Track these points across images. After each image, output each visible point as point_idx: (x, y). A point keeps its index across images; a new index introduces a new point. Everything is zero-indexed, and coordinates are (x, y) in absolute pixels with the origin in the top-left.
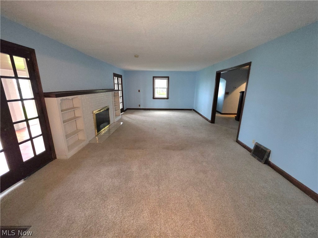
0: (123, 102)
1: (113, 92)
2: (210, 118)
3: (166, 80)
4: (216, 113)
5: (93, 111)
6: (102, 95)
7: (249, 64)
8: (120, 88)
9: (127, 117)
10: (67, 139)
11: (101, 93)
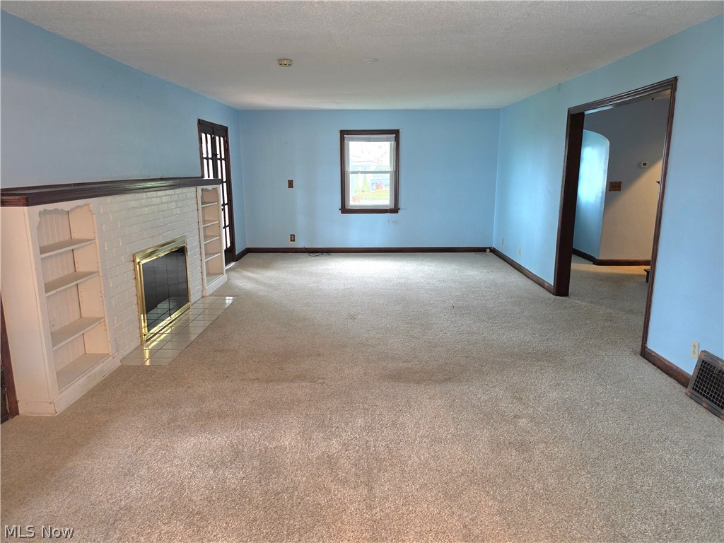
0: (231, 225)
1: (200, 188)
2: (550, 279)
3: (388, 143)
4: (574, 258)
5: (134, 256)
6: (164, 199)
7: (672, 84)
8: (222, 174)
9: (250, 279)
10: (55, 348)
11: (160, 193)
